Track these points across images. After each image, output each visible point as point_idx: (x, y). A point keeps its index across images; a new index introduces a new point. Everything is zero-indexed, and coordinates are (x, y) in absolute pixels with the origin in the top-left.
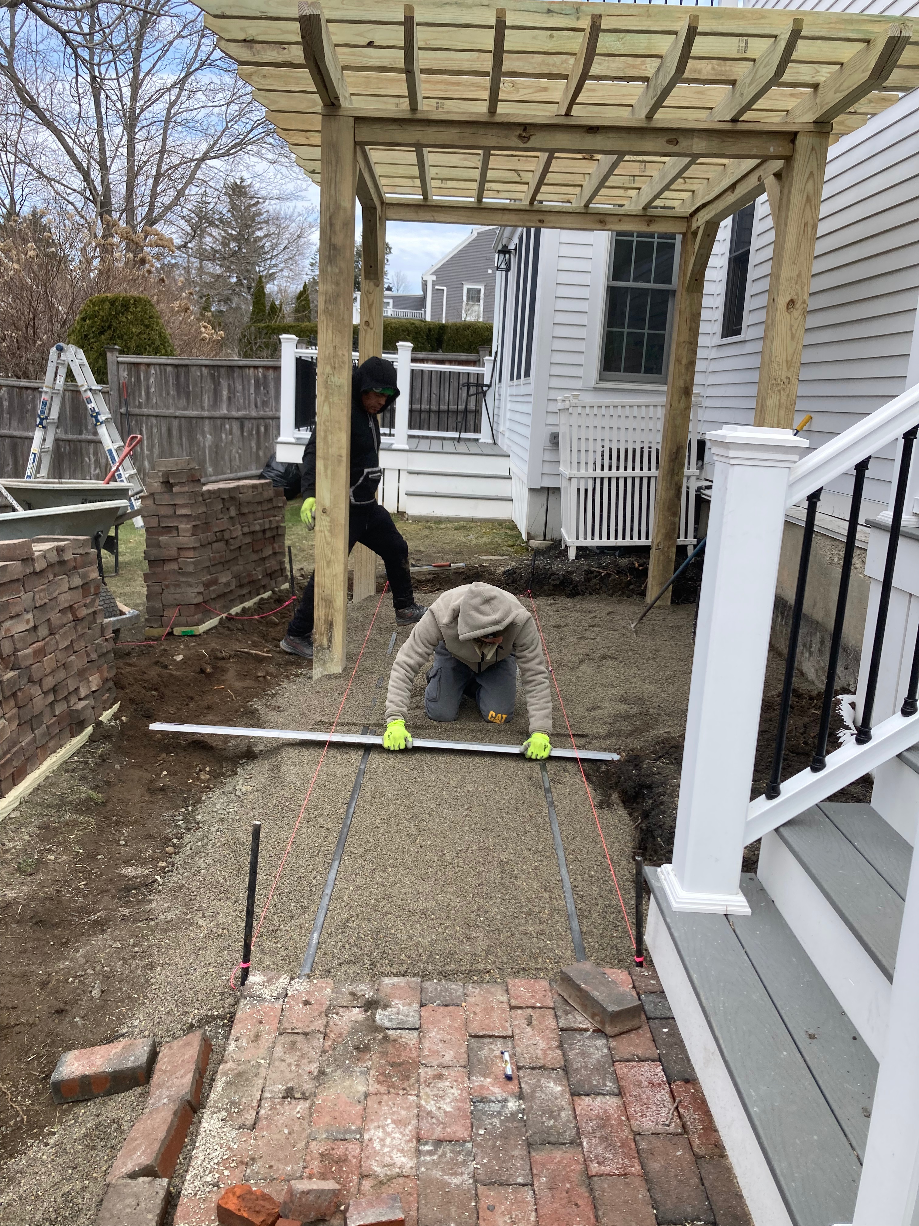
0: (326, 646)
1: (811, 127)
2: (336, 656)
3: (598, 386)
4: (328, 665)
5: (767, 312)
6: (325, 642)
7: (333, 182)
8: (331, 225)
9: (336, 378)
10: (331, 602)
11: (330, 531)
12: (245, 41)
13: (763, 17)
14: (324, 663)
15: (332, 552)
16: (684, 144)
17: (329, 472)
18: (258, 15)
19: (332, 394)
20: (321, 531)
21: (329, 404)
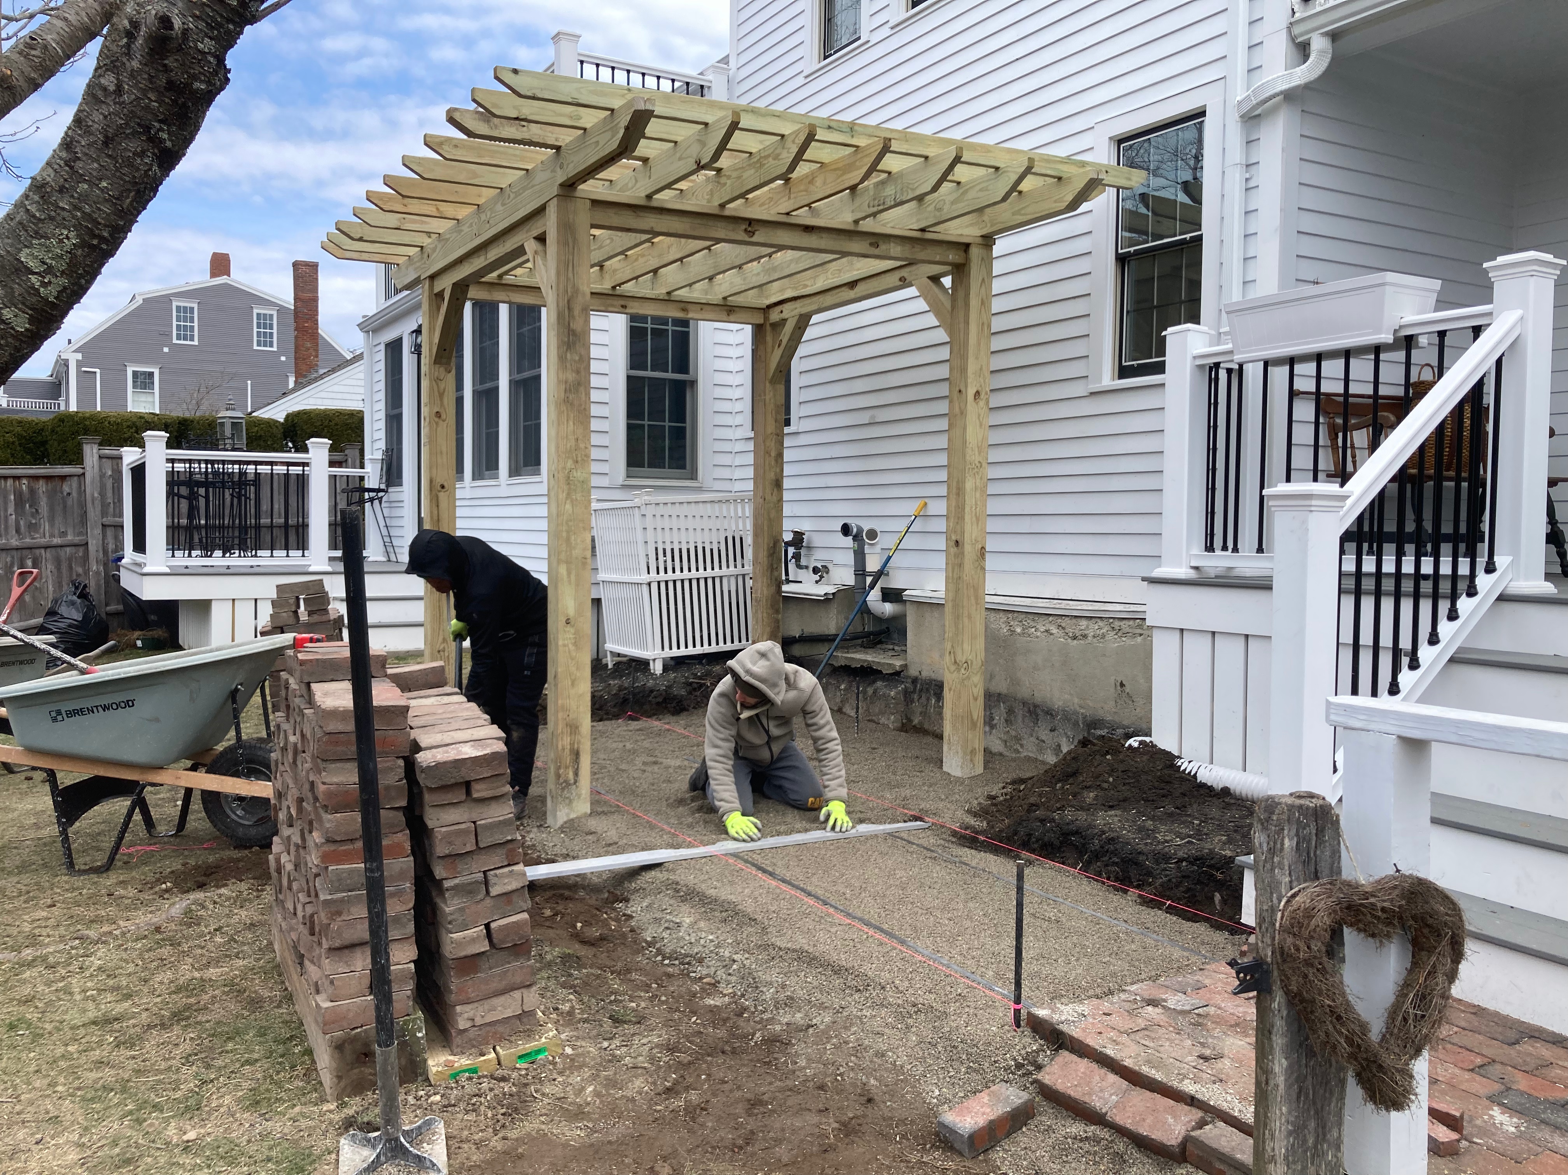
0: (572, 781)
1: (980, 240)
2: (583, 792)
3: (626, 483)
4: (575, 804)
5: (950, 402)
6: (571, 775)
7: (571, 264)
8: (570, 309)
9: (579, 473)
10: (577, 727)
11: (575, 644)
12: (517, 119)
13: (989, 151)
14: (571, 801)
15: (577, 669)
16: (883, 248)
17: (573, 577)
18: (570, 100)
19: (575, 490)
20: (564, 645)
21: (572, 501)
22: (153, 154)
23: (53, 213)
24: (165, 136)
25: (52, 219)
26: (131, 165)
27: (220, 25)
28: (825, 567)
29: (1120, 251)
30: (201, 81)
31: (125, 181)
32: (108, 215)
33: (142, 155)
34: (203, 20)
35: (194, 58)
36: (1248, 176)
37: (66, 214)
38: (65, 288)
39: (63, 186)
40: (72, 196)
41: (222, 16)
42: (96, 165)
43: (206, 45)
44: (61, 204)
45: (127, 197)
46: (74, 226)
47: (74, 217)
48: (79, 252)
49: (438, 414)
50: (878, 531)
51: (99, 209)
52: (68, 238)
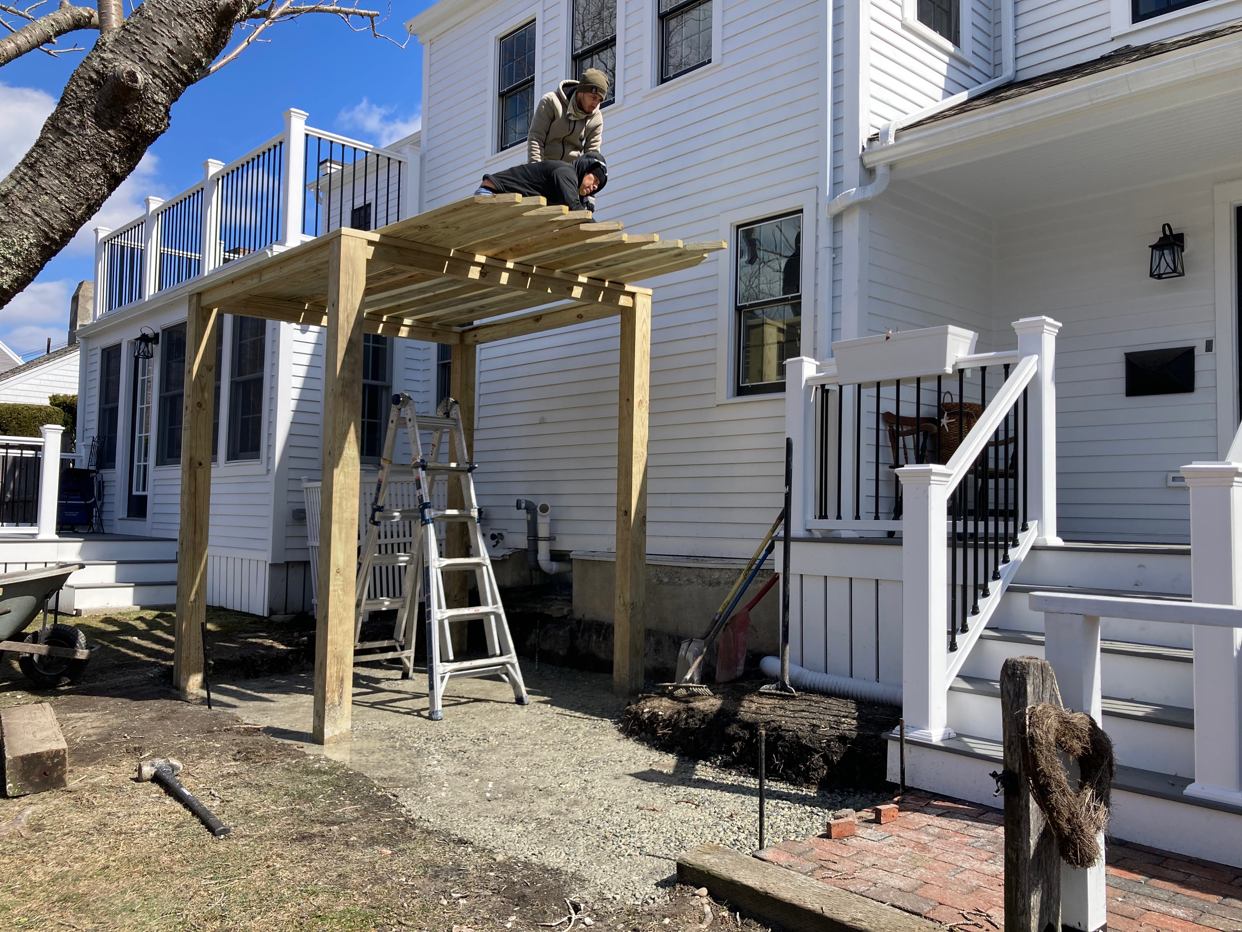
0: (337, 704)
1: (643, 291)
2: (346, 712)
4: (339, 721)
6: (336, 699)
7: (350, 288)
9: (351, 452)
10: (342, 658)
11: (343, 590)
14: (335, 720)
15: (344, 610)
17: (343, 535)
19: (347, 465)
20: (335, 591)
21: (345, 473)
22: (105, 177)
23: (16, 218)
24: (116, 164)
25: (16, 222)
26: (87, 184)
27: (172, 83)
28: (500, 534)
29: (738, 305)
30: (152, 125)
31: (80, 197)
32: (63, 222)
33: (98, 176)
34: (160, 78)
35: (150, 106)
36: (834, 256)
37: (27, 219)
38: (17, 278)
39: (27, 197)
40: (34, 205)
41: (174, 76)
42: (57, 182)
43: (161, 97)
44: (24, 211)
45: (79, 209)
46: (33, 229)
47: (34, 221)
48: (34, 250)
49: (199, 405)
50: (549, 506)
51: (56, 217)
52: (27, 238)
